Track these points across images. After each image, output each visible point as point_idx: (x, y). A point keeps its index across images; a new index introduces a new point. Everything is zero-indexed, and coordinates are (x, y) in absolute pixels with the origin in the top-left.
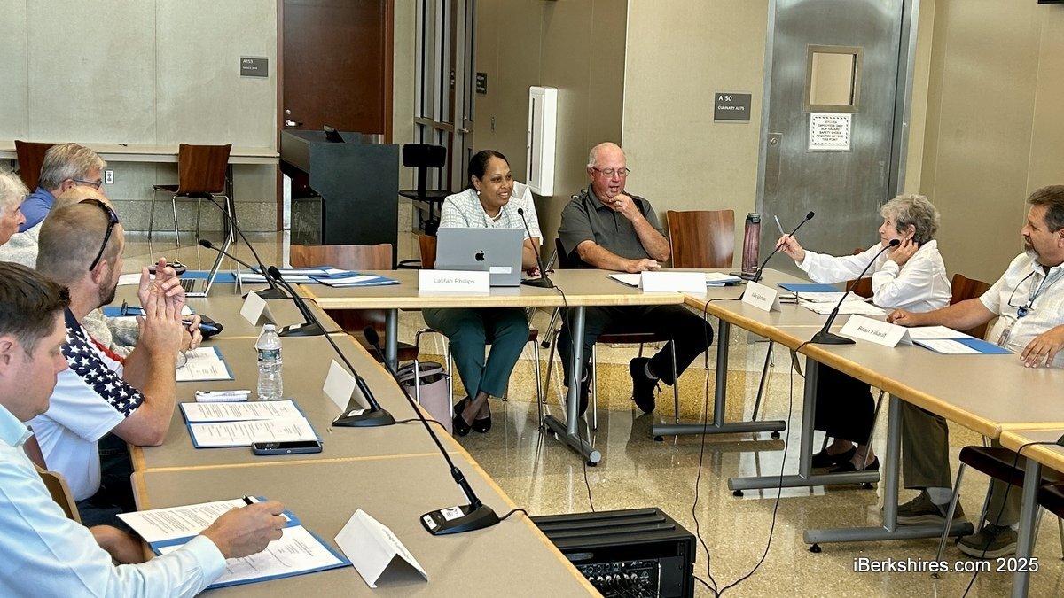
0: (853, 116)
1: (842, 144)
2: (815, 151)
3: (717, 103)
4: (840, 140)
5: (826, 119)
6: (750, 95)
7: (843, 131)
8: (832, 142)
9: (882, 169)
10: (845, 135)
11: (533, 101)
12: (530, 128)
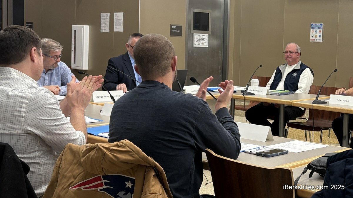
0: (209, 35)
1: (206, 45)
2: (196, 47)
3: (171, 29)
4: (205, 44)
5: (199, 36)
6: (182, 26)
7: (206, 40)
8: (202, 44)
9: (220, 54)
10: (206, 42)
11: (75, 31)
12: (73, 42)
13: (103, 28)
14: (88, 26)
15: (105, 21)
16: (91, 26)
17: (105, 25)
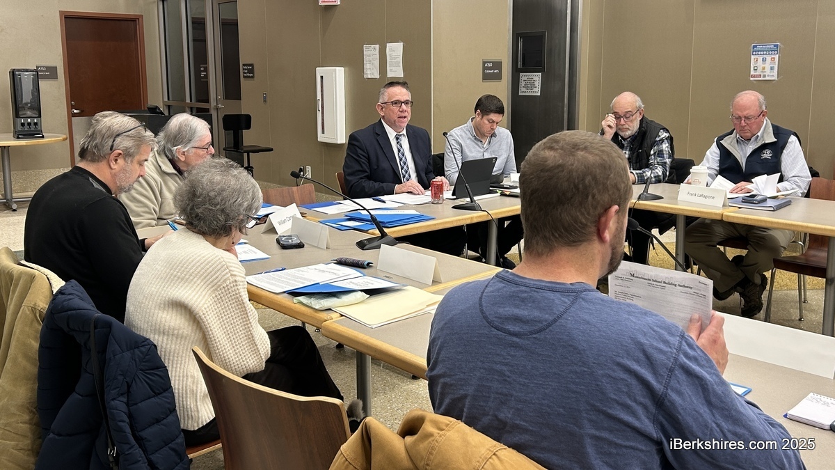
0: (543, 74)
1: (536, 92)
2: (521, 97)
3: (485, 68)
4: (535, 90)
5: (528, 77)
6: (501, 62)
7: (536, 84)
8: (530, 91)
9: (560, 108)
10: (538, 87)
11: (322, 77)
12: (319, 97)
13: (369, 72)
14: (343, 68)
15: (371, 58)
16: (347, 69)
17: (372, 67)
